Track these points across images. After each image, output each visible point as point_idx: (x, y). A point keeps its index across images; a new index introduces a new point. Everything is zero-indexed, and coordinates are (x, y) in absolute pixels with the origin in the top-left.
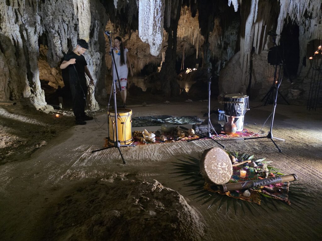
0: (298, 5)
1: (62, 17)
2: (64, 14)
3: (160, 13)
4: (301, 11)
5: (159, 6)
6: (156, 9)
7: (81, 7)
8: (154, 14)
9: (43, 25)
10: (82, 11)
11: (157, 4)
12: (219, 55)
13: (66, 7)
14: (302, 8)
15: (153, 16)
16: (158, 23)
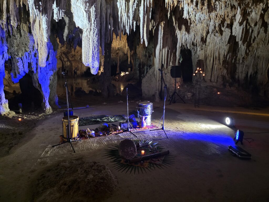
0: (188, 39)
1: (25, 48)
2: (26, 46)
3: (97, 49)
4: (190, 43)
5: (96, 45)
6: (94, 46)
7: (41, 44)
8: (93, 49)
9: (9, 53)
10: (41, 46)
11: (94, 43)
12: (146, 61)
13: (28, 42)
14: (190, 41)
15: (92, 51)
16: (96, 55)
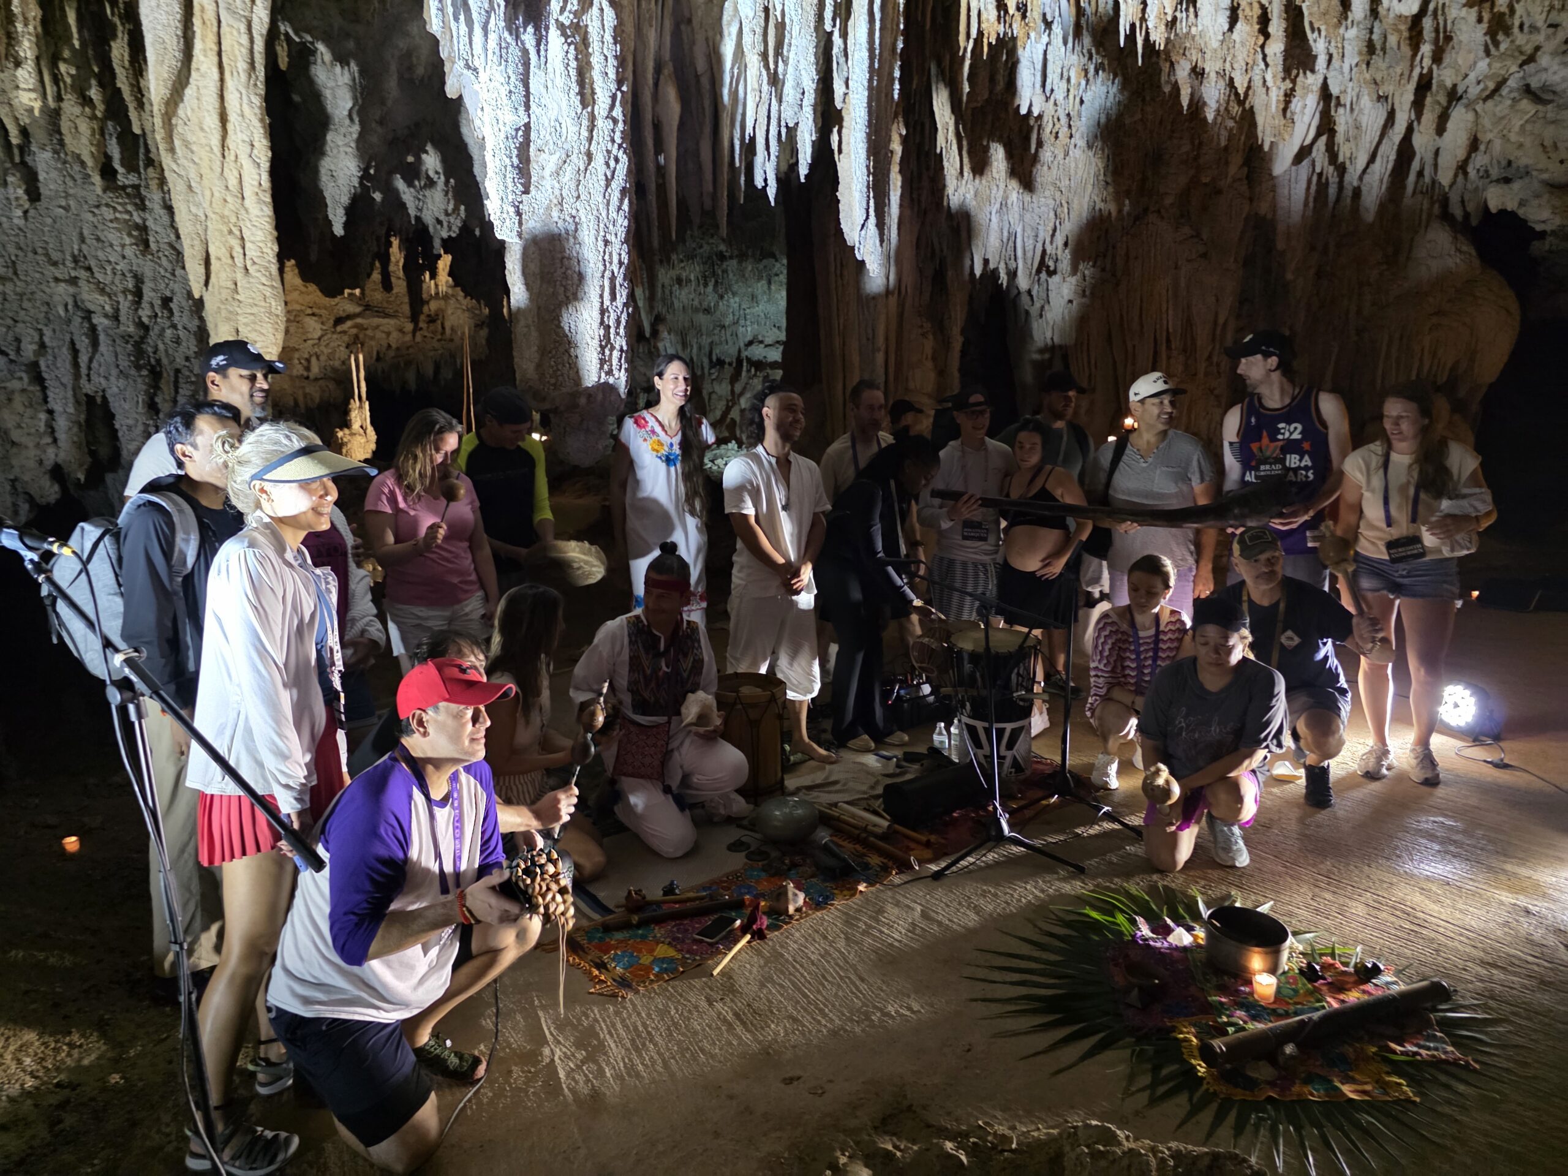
0: (1019, 230)
1: (71, 290)
2: (83, 274)
3: (624, 294)
4: (1030, 254)
5: (621, 263)
6: (608, 274)
7: (232, 257)
8: (601, 296)
10: (239, 276)
11: (611, 254)
14: (1030, 243)
15: (598, 305)
16: (618, 334)
